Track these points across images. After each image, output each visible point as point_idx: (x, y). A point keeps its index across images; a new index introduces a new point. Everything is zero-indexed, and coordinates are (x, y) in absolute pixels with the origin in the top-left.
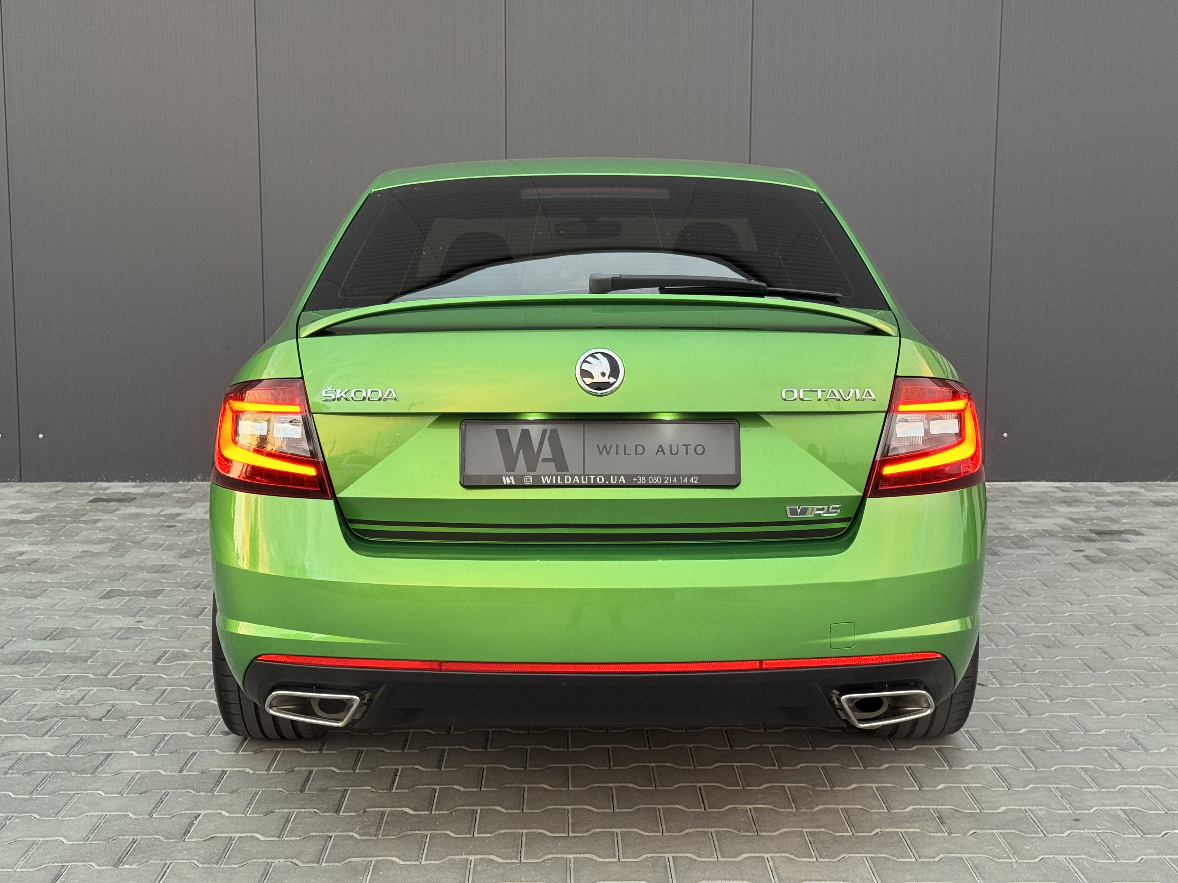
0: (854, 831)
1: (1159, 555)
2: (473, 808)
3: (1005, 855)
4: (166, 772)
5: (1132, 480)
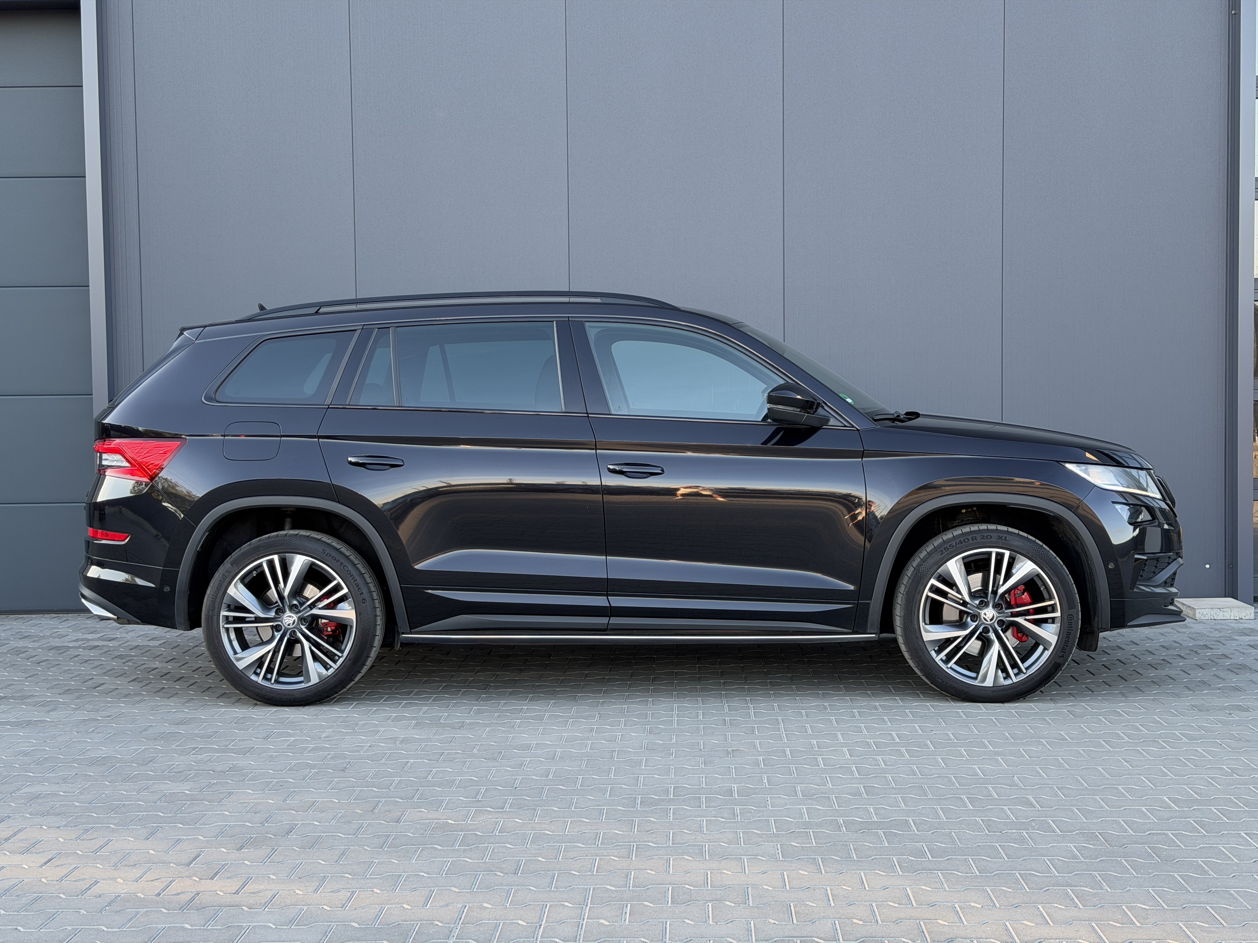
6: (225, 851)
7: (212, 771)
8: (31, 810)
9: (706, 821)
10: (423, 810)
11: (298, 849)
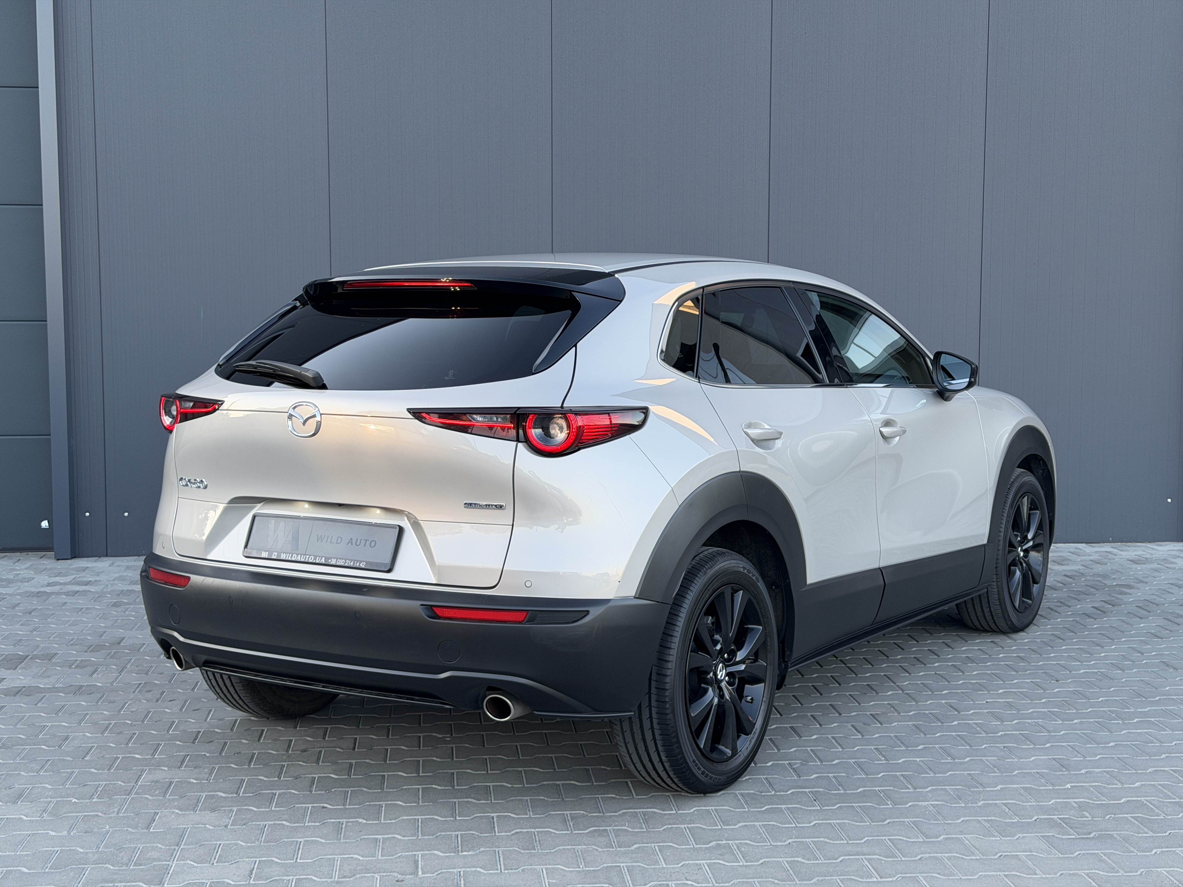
0: (1018, 819)
1: (1155, 606)
2: (708, 808)
3: (1142, 832)
4: (440, 786)
5: (1103, 543)
6: (442, 854)
7: (339, 748)
8: (176, 804)
9: (934, 807)
10: (614, 796)
11: (523, 851)
